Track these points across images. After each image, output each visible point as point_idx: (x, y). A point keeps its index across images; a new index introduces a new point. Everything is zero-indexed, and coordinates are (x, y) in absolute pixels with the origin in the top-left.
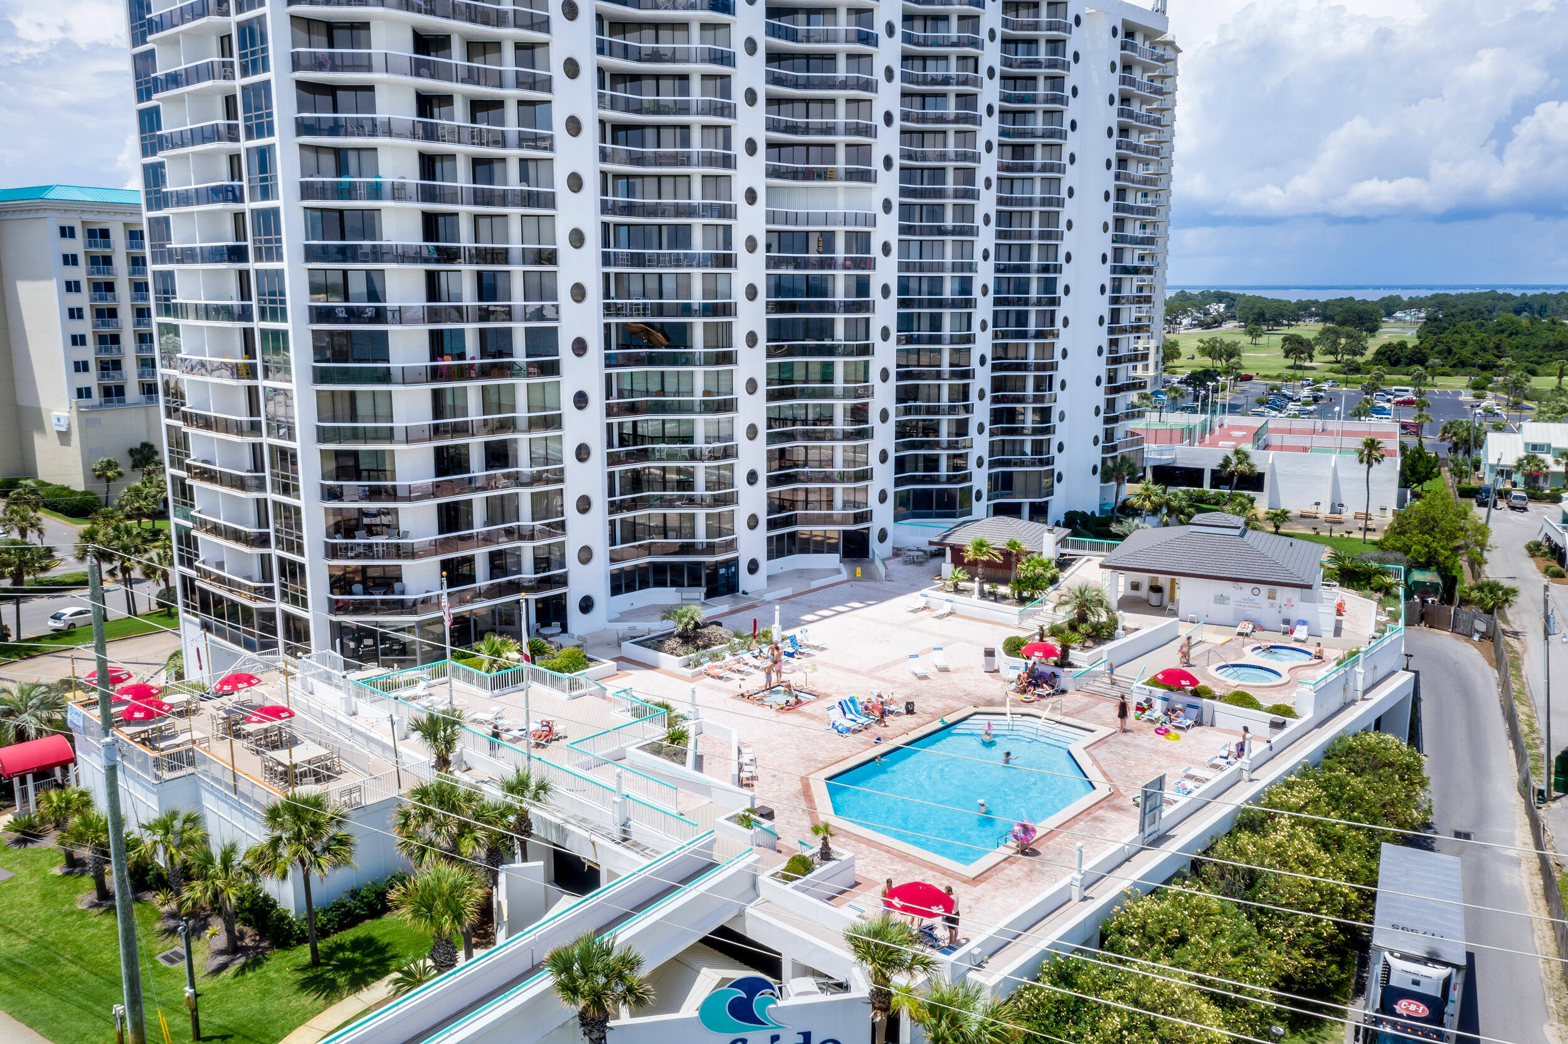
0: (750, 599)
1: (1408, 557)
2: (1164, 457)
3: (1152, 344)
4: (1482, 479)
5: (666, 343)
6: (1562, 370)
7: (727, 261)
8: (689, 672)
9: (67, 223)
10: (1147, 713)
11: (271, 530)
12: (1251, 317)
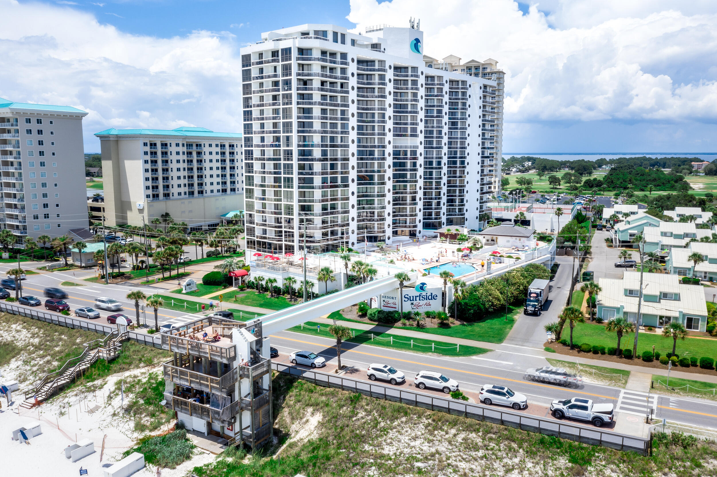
0: (388, 245)
2: (499, 215)
3: (497, 180)
4: (600, 222)
5: (368, 179)
6: (651, 189)
7: (384, 159)
9: (145, 142)
12: (541, 168)
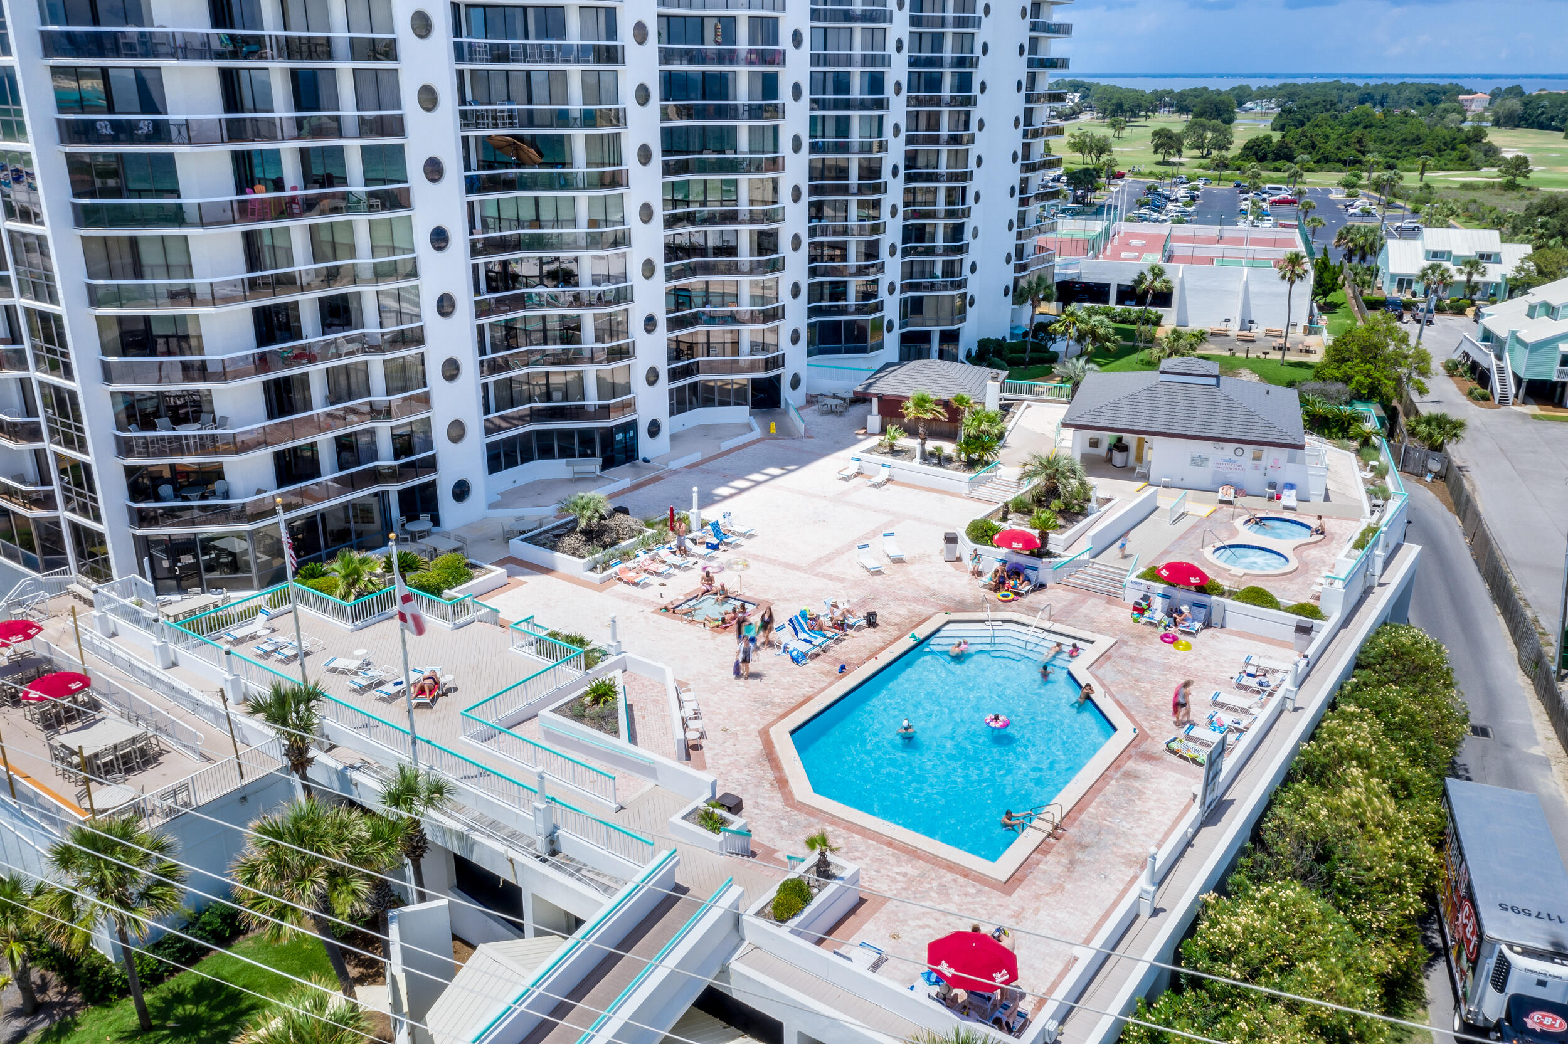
0: (653, 469)
1: (1350, 388)
2: (1069, 272)
4: (1380, 288)
5: (540, 160)
6: (1424, 165)
7: (611, 55)
8: (596, 577)
10: (1147, 614)
11: (41, 419)
12: (1110, 108)
